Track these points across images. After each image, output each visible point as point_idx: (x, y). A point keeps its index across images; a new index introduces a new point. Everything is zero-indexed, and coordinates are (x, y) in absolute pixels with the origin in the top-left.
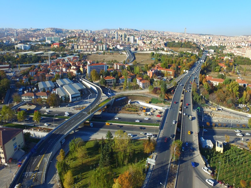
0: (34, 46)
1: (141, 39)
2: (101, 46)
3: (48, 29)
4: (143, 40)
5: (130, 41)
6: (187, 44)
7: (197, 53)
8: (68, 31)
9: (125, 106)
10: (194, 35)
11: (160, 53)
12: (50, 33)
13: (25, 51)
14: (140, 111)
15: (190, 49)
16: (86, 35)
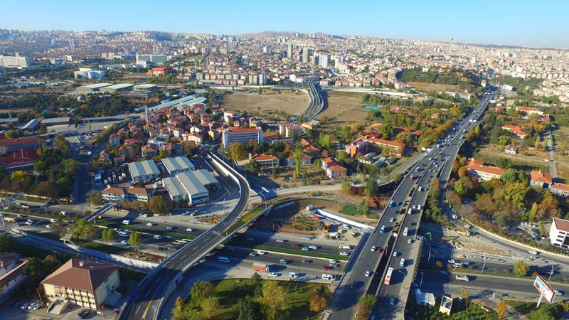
0: (113, 72)
1: (344, 60)
2: (255, 77)
3: (140, 34)
4: (350, 63)
5: (320, 64)
6: (449, 75)
7: (468, 97)
8: (183, 37)
9: (292, 219)
10: (473, 48)
11: (383, 92)
12: (145, 40)
13: (95, 83)
14: (318, 230)
15: (453, 87)
16: (223, 51)
